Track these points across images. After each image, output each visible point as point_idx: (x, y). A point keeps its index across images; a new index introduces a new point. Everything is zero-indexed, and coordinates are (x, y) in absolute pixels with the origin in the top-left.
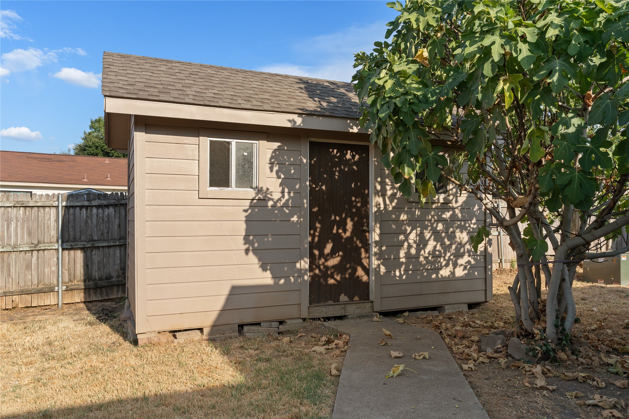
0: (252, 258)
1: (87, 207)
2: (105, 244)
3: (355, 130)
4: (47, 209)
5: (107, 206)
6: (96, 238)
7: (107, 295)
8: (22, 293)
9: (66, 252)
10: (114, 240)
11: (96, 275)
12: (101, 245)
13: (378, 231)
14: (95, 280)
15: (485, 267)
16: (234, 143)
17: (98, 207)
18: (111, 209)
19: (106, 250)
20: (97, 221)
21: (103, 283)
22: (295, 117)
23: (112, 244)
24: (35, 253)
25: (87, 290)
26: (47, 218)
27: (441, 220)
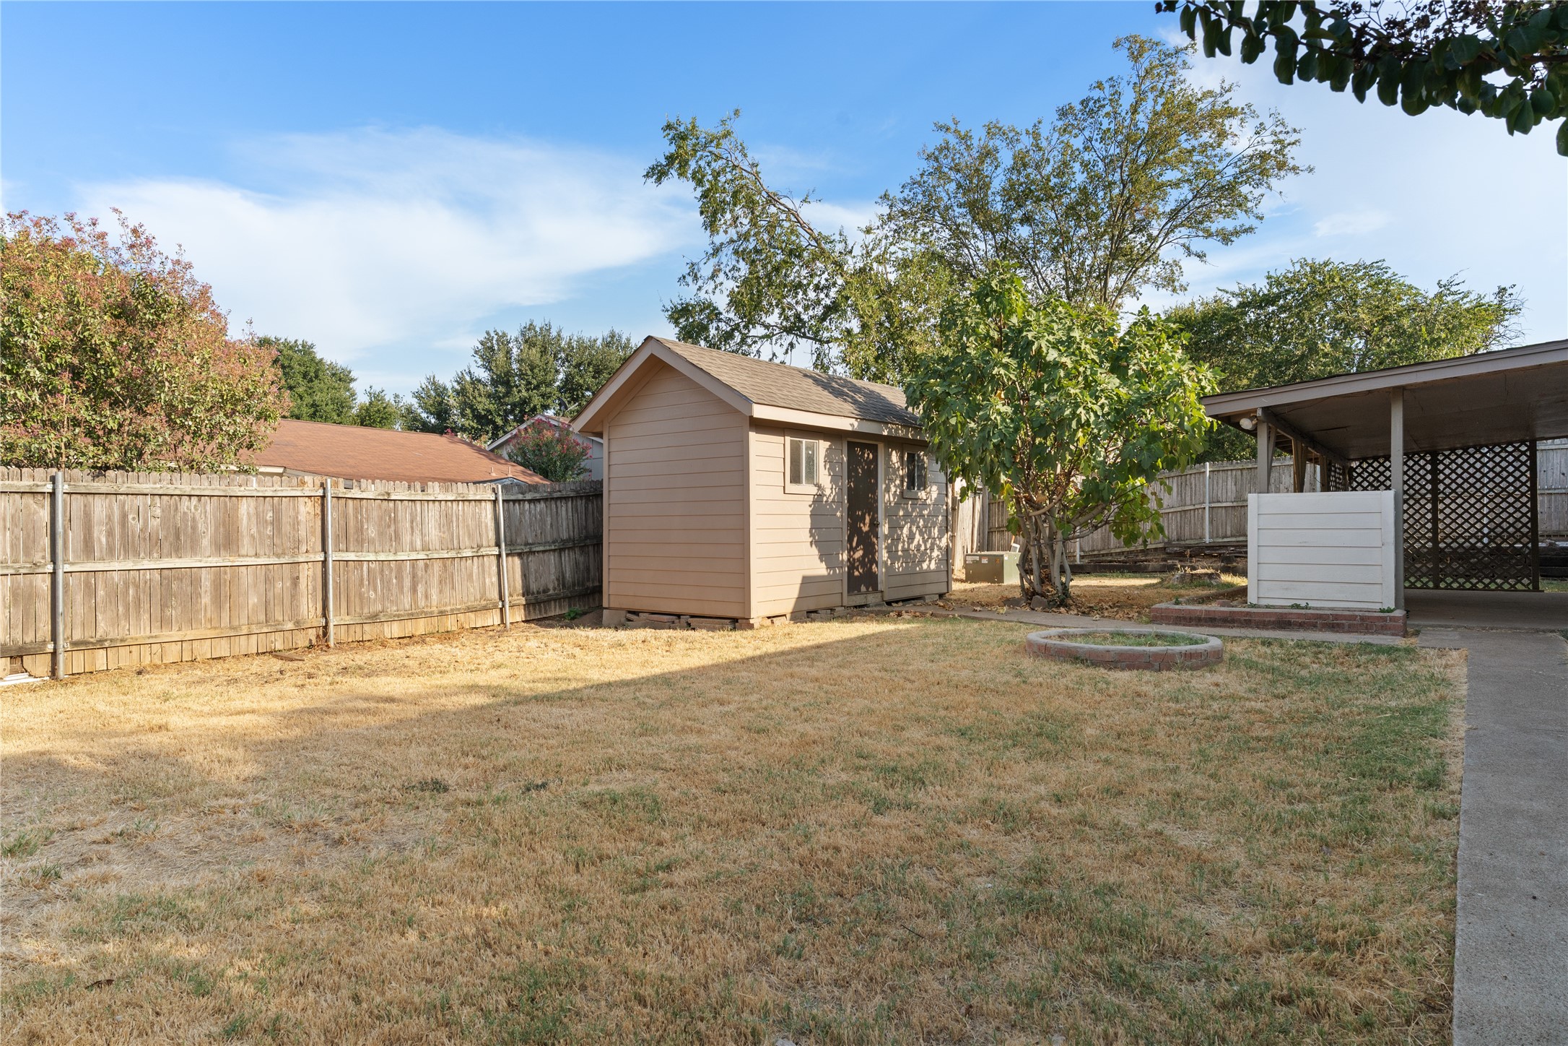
0: (814, 550)
1: (519, 501)
2: (541, 548)
3: (885, 433)
4: (483, 503)
5: (539, 500)
6: (530, 541)
7: (546, 613)
8: (470, 610)
9: (510, 558)
10: (546, 543)
11: (534, 587)
12: (537, 549)
13: (887, 526)
14: (533, 593)
15: (947, 561)
16: (804, 441)
17: (530, 501)
18: (543, 504)
19: (541, 555)
20: (530, 519)
21: (542, 597)
22: (853, 421)
23: (548, 548)
24: (475, 559)
25: (527, 606)
26: (483, 515)
27: (922, 516)
